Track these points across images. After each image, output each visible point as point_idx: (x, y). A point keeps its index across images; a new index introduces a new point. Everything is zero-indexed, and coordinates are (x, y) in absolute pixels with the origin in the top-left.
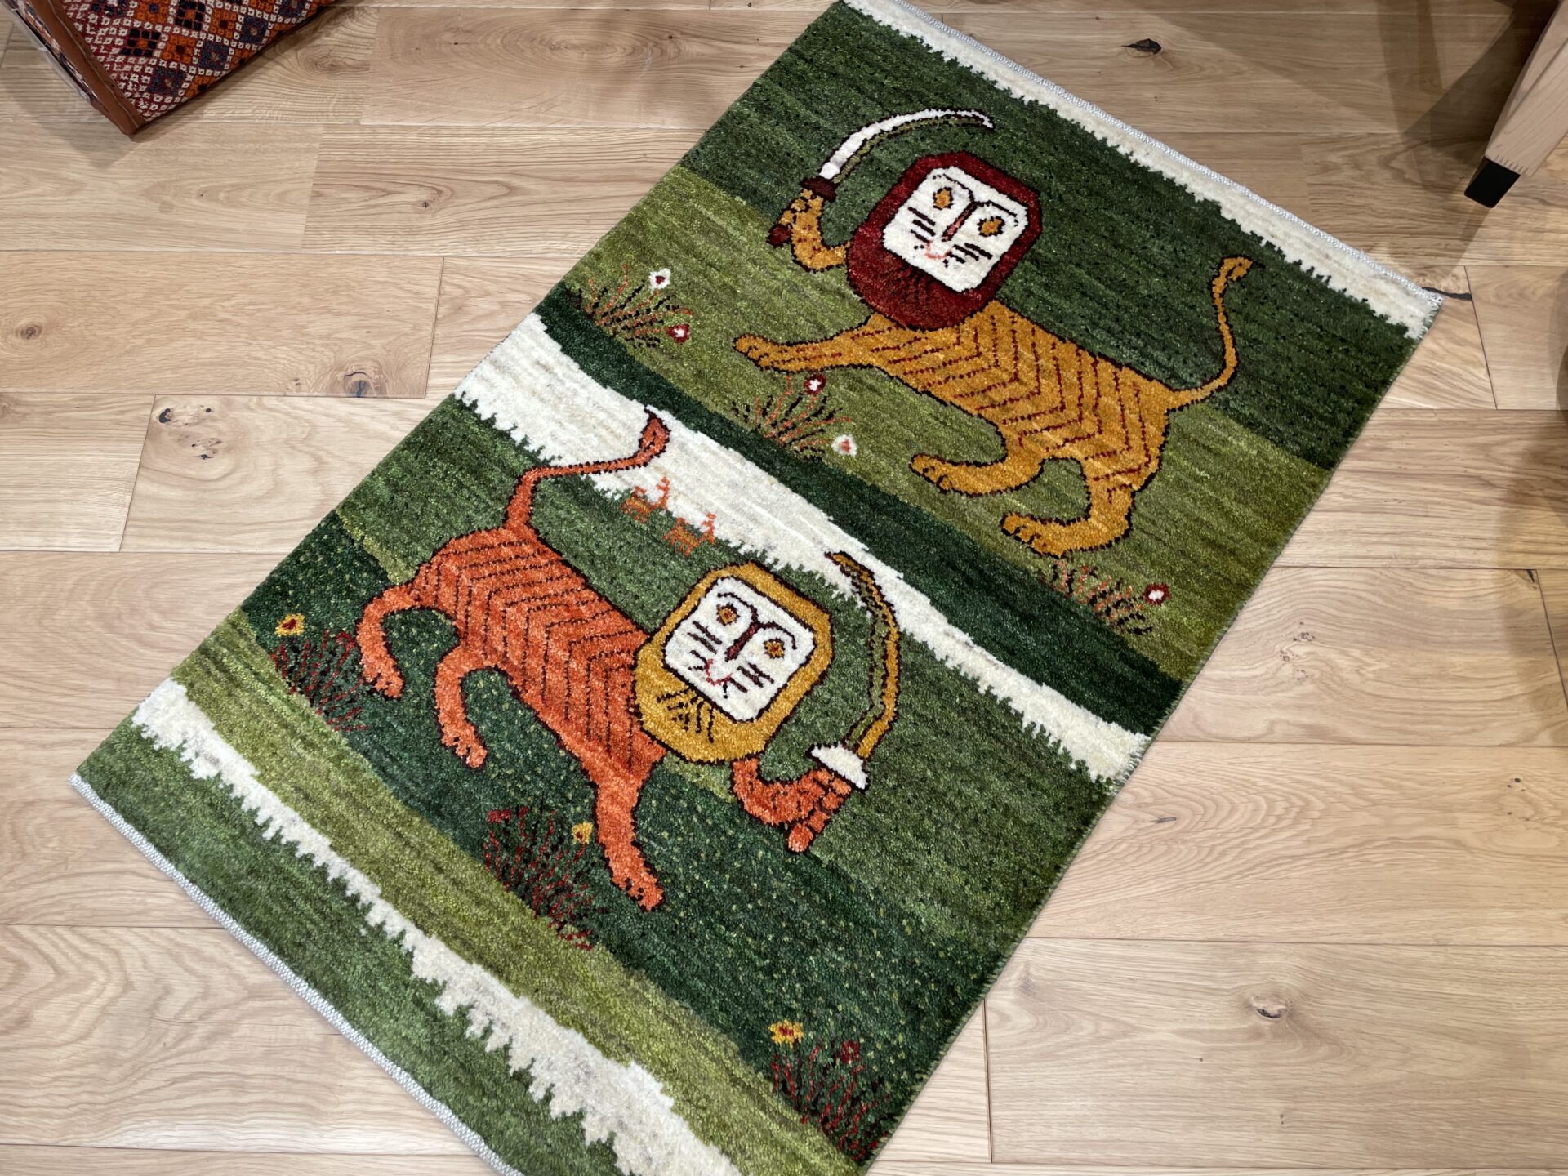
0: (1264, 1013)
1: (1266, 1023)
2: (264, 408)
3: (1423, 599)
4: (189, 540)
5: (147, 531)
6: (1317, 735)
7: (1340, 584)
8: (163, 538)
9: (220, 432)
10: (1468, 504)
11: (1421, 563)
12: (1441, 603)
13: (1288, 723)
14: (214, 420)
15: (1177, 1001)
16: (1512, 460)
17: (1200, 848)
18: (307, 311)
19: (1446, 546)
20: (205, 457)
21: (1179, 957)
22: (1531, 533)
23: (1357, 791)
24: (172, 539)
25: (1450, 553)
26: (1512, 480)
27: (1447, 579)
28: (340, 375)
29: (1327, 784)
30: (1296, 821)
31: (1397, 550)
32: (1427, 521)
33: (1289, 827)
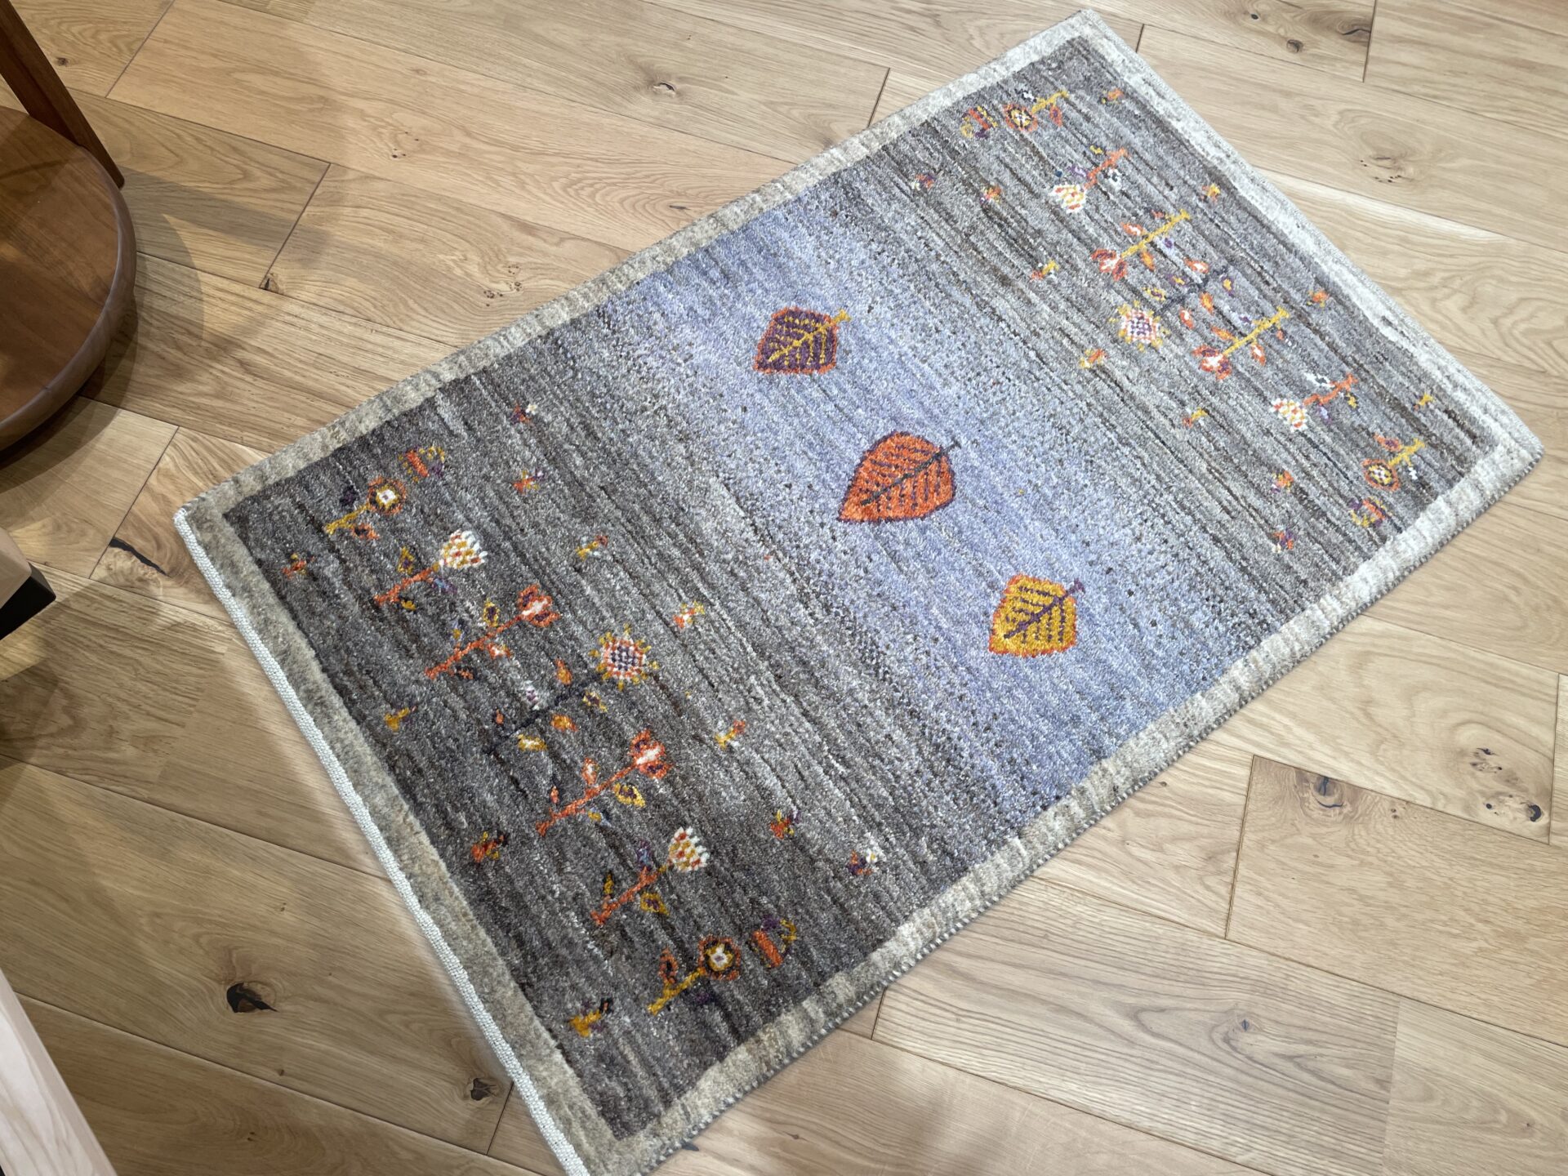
0: (670, 88)
1: (672, 83)
2: (1428, 792)
3: (373, 294)
4: (1491, 665)
5: (1536, 687)
6: (528, 228)
7: (435, 325)
8: (1517, 674)
9: (1473, 775)
10: (276, 354)
11: (354, 320)
12: (362, 287)
13: (545, 241)
14: (1483, 793)
15: (727, 109)
16: (205, 377)
17: (662, 185)
18: (1389, 907)
19: (321, 326)
20: (1487, 752)
21: (714, 131)
22: (239, 314)
23: (522, 185)
24: (1508, 671)
25: (323, 320)
26: (219, 362)
27: (341, 302)
28: (1347, 809)
29: (542, 195)
30: (580, 180)
31: (366, 336)
32: (321, 351)
33: (586, 178)
